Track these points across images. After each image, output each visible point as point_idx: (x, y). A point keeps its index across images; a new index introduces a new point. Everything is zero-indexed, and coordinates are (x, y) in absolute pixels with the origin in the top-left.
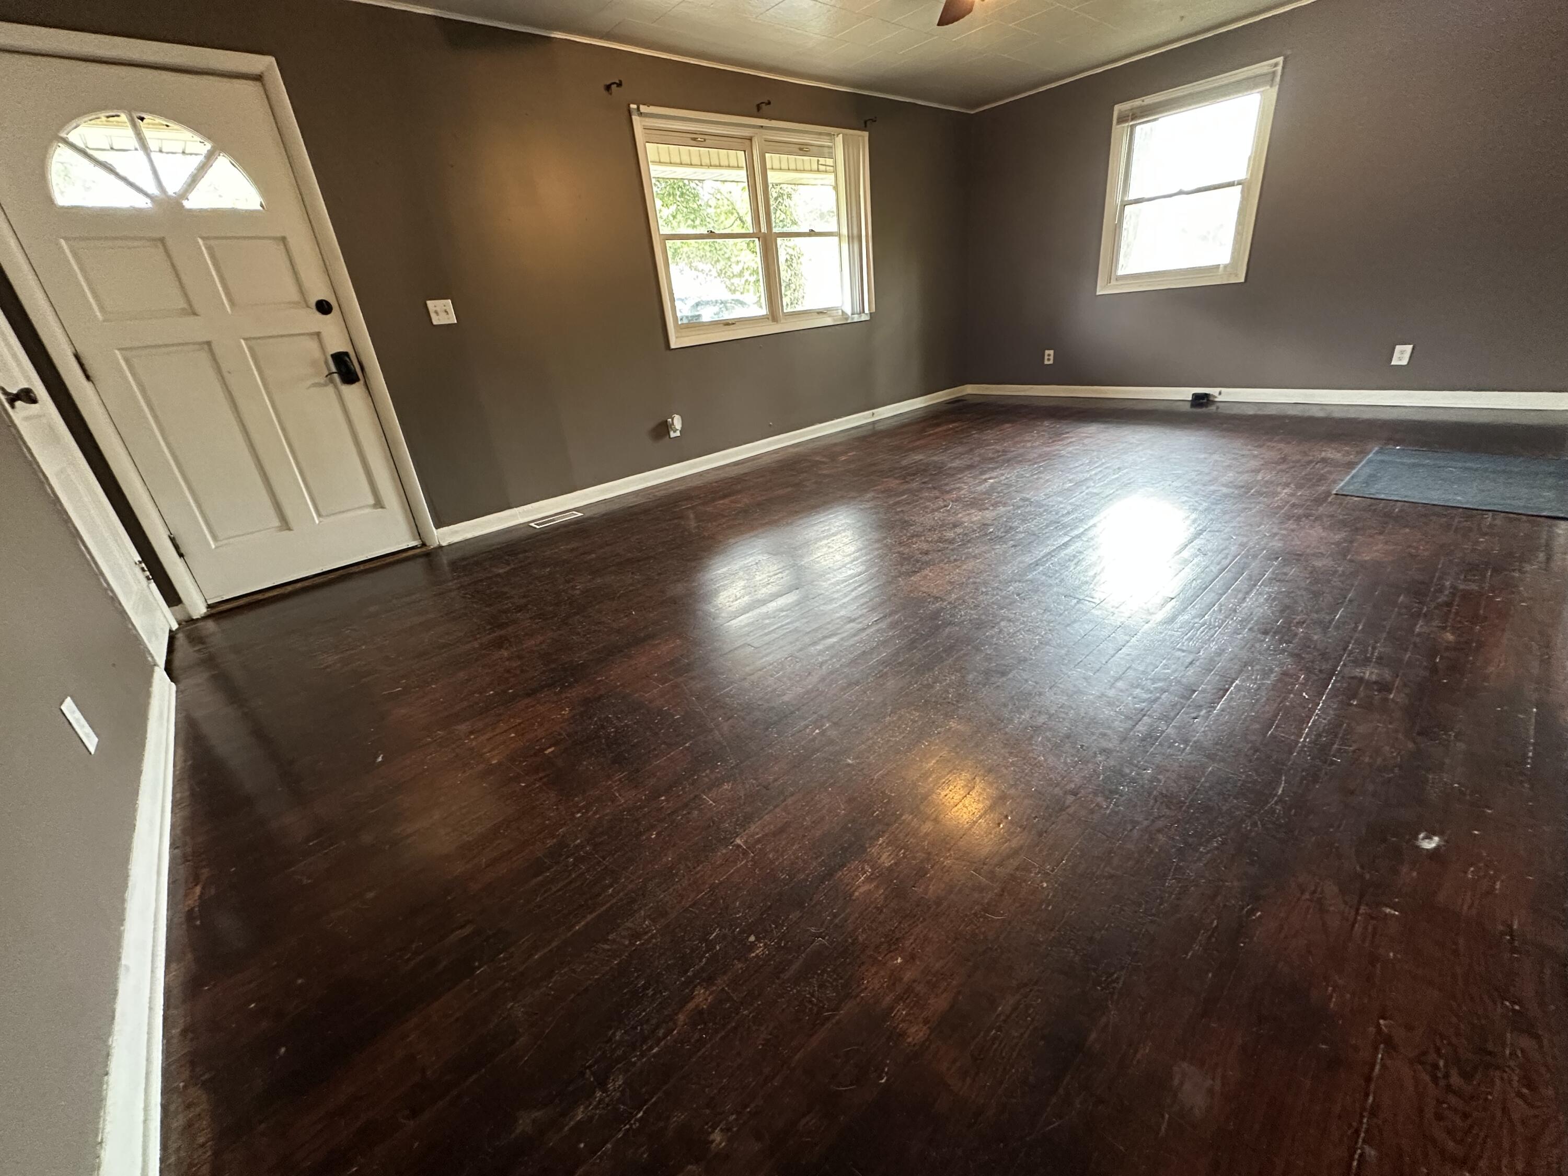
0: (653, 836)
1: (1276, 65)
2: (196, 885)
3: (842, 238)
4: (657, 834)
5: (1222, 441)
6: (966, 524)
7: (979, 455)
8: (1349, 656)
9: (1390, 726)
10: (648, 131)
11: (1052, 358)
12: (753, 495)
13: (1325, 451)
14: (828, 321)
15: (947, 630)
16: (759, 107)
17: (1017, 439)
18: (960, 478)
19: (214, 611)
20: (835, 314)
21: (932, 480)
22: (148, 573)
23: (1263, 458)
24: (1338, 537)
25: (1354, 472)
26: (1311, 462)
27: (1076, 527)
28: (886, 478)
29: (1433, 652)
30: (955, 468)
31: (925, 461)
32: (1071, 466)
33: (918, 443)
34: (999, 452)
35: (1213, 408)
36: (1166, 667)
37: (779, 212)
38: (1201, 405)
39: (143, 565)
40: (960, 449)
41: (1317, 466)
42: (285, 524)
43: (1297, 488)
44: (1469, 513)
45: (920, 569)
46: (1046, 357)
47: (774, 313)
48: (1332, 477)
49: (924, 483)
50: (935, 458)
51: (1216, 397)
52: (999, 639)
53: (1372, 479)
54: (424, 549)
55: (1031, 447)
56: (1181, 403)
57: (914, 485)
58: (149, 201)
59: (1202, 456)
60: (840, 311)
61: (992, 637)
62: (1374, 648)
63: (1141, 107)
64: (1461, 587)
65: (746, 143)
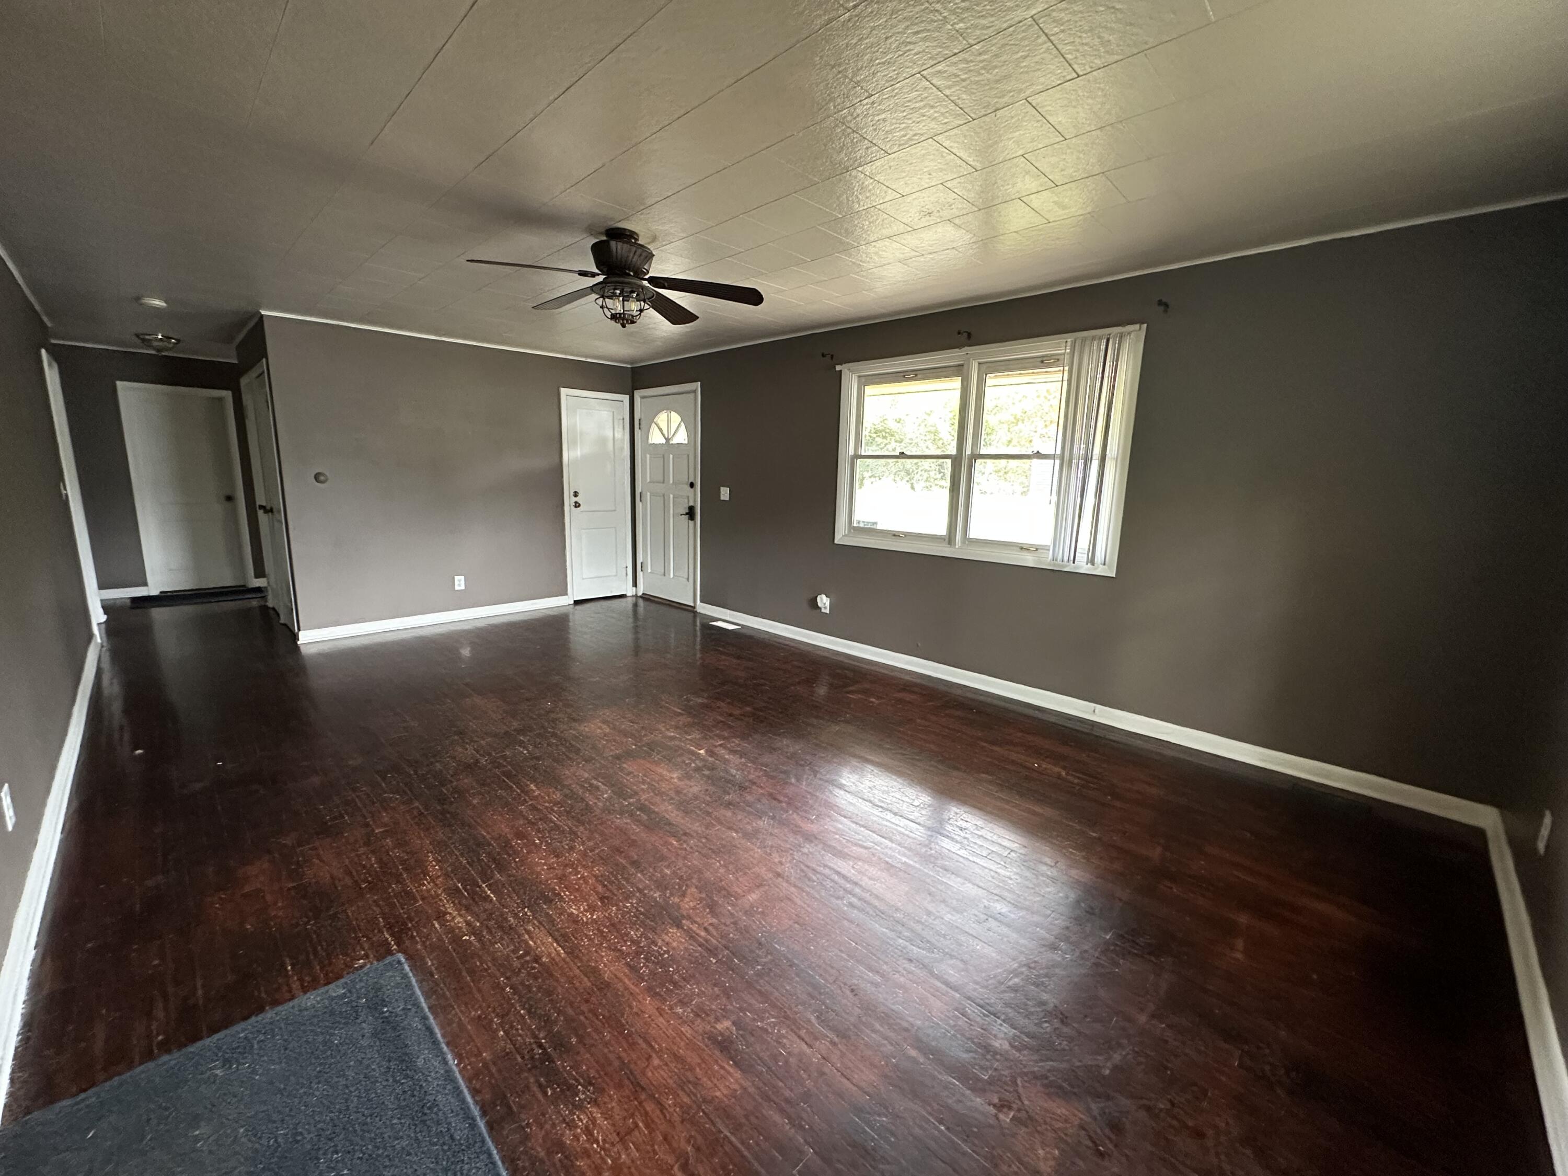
10: (864, 378)
20: (1044, 555)
42: (665, 573)
47: (953, 536)
54: (694, 609)
65: (959, 370)
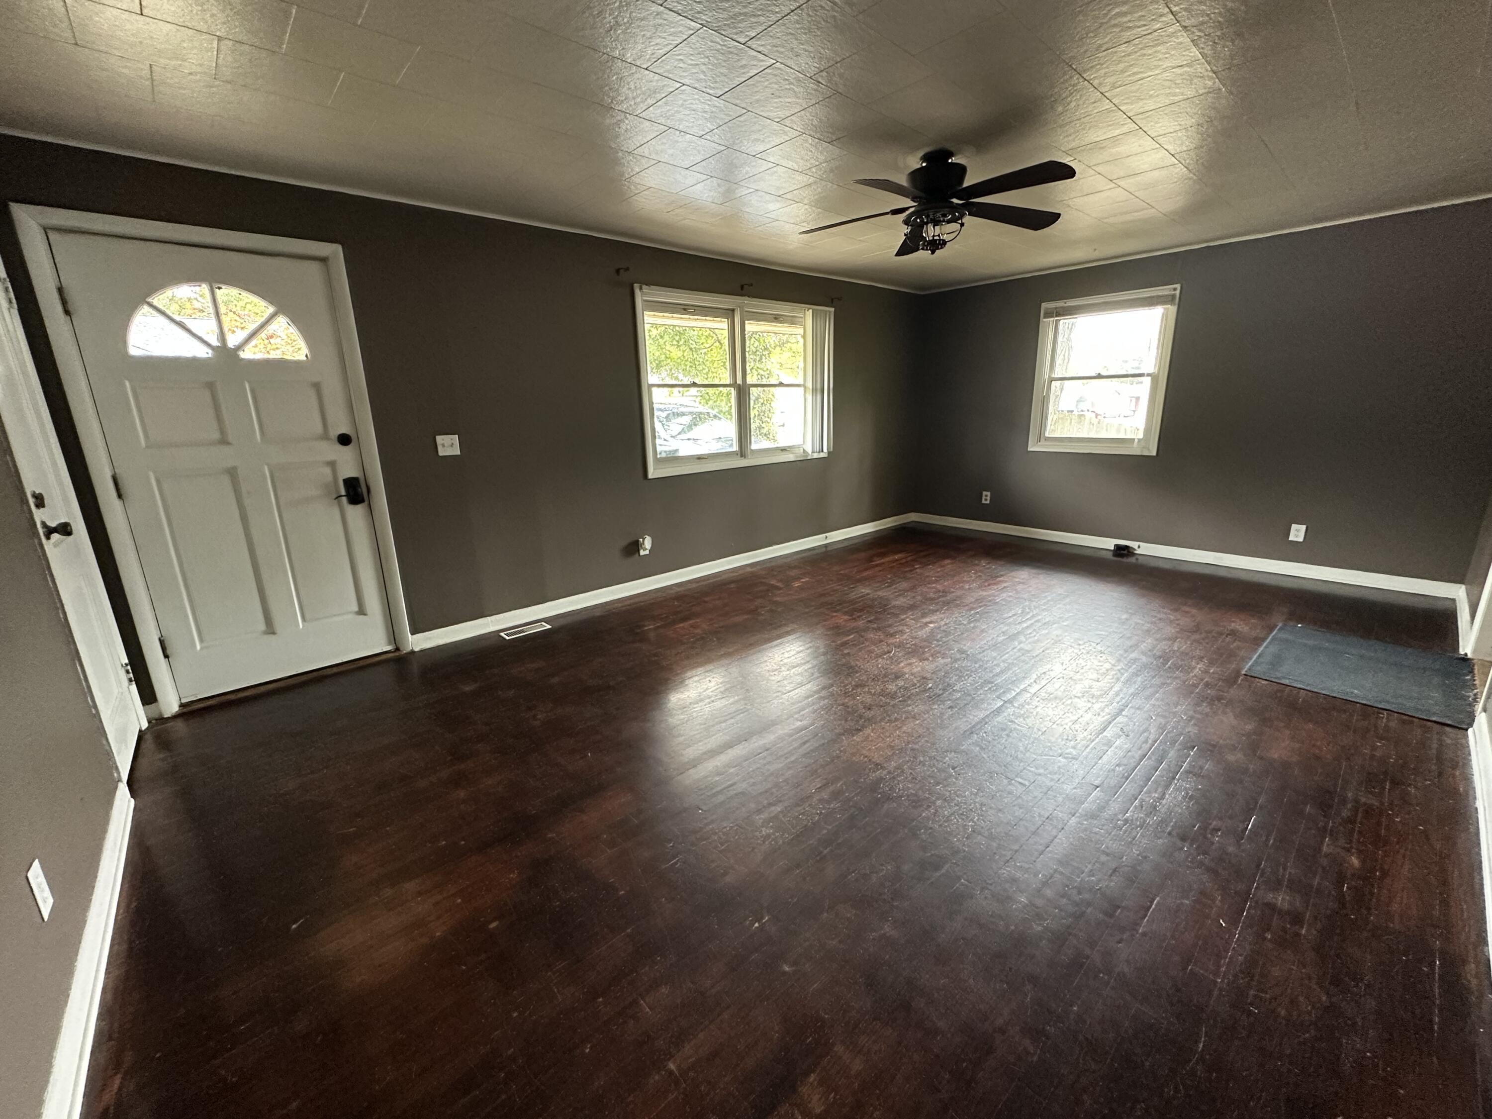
0: (587, 1051)
1: (1175, 289)
2: (116, 1074)
3: (807, 391)
4: (591, 1048)
5: (1142, 601)
6: (907, 676)
7: (921, 595)
8: (1262, 876)
9: (1303, 971)
10: (646, 303)
11: (988, 498)
12: (711, 620)
13: (1233, 622)
14: (790, 457)
15: (886, 806)
16: (742, 287)
17: (956, 579)
18: (903, 620)
19: (185, 710)
20: (797, 451)
21: (877, 619)
22: (131, 675)
23: (1178, 625)
24: (1249, 727)
25: (1261, 649)
26: (1221, 634)
27: (1009, 690)
28: (835, 612)
29: (1340, 879)
30: (898, 607)
31: (871, 596)
32: (1006, 615)
33: (865, 574)
34: (940, 591)
35: (1132, 560)
36: (1091, 873)
37: (753, 339)
38: (1122, 556)
39: (129, 667)
40: (904, 585)
41: (1228, 639)
42: (270, 630)
43: (1210, 663)
44: (1368, 711)
45: (864, 727)
46: (984, 498)
47: (742, 452)
48: (1242, 653)
49: (870, 622)
50: (880, 593)
51: (1135, 550)
52: (934, 821)
53: (1277, 661)
54: (397, 654)
55: (969, 589)
56: (1104, 552)
57: (861, 623)
58: (210, 351)
59: (1124, 616)
60: (802, 449)
61: (928, 818)
62: (1285, 869)
63: (1063, 307)
64: (1363, 800)
65: (729, 313)
